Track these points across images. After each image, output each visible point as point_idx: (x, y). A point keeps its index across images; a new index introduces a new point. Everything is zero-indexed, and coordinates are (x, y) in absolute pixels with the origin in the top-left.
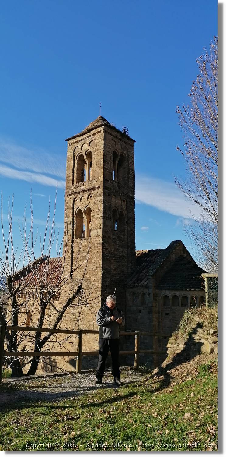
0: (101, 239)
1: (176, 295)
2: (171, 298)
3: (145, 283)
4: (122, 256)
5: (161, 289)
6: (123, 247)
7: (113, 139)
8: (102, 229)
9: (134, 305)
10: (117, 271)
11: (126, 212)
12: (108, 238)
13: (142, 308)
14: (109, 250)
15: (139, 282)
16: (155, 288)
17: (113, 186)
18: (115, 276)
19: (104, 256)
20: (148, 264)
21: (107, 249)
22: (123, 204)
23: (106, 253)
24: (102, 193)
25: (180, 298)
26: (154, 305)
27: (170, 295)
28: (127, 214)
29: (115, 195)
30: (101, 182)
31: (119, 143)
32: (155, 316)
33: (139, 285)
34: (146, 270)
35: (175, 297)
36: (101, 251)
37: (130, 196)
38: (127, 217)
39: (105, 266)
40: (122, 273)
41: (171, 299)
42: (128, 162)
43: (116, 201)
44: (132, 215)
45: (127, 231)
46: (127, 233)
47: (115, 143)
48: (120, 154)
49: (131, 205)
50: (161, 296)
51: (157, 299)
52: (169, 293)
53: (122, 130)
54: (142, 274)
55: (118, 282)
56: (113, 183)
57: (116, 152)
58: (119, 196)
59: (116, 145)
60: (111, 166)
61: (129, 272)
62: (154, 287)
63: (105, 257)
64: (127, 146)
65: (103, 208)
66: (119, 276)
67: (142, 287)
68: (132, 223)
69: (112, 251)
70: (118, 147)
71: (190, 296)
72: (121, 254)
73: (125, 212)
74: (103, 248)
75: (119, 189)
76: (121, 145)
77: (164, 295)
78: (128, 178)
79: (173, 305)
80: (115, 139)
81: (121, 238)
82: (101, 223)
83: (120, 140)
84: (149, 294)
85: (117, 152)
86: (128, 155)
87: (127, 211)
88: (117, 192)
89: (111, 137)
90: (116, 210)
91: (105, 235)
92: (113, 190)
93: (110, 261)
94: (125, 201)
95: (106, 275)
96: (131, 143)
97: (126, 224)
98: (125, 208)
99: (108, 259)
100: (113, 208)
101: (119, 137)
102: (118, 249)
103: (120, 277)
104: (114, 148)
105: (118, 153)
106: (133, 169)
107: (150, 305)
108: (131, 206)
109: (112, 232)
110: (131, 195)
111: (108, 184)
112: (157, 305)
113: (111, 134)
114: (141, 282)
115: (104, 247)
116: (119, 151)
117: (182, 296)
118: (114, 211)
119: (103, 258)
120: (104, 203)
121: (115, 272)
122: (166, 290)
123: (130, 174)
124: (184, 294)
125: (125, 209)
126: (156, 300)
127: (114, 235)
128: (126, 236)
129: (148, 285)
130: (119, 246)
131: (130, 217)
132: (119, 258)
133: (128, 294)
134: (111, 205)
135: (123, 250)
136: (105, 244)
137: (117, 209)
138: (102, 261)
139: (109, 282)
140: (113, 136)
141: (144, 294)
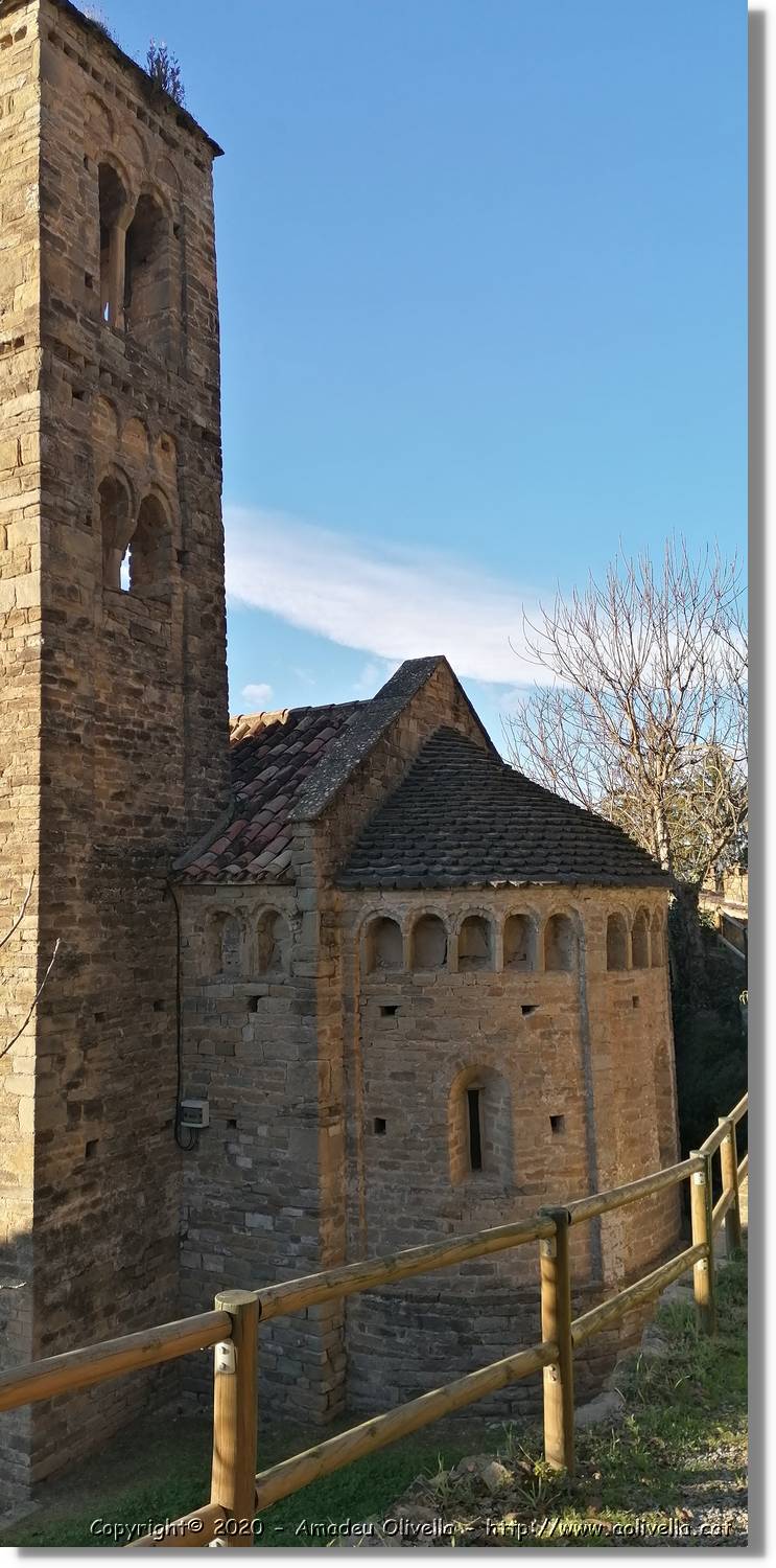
0: (37, 627)
1: (436, 913)
2: (406, 927)
3: (281, 861)
4: (155, 729)
5: (359, 888)
6: (162, 684)
7: (94, 96)
8: (36, 575)
9: (221, 971)
10: (128, 805)
11: (175, 501)
12: (77, 625)
13: (261, 989)
14: (84, 688)
15: (248, 855)
16: (327, 886)
17: (101, 349)
18: (119, 828)
19: (53, 722)
20: (292, 772)
21: (71, 684)
22: (159, 460)
23: (68, 708)
24: (37, 373)
25: (453, 930)
26: (325, 970)
27: (403, 914)
28: (183, 512)
29: (112, 404)
30: (31, 311)
31: (128, 129)
32: (328, 1023)
33: (247, 872)
34: (280, 800)
35: (428, 923)
36: (35, 693)
37: (195, 425)
38: (183, 534)
39: (56, 773)
40: (157, 817)
41: (407, 935)
42: (184, 242)
43: (119, 436)
44: (209, 525)
45: (185, 604)
46: (185, 612)
47: (111, 120)
48: (137, 191)
49: (202, 469)
50: (358, 921)
51: (339, 941)
52: (402, 907)
53: (143, 63)
54: (261, 817)
55: (134, 859)
56: (98, 334)
57: (115, 172)
58: (136, 411)
59: (112, 132)
60: (83, 237)
61: (195, 808)
62: (325, 877)
63: (61, 725)
64: (173, 159)
65: (44, 459)
66: (141, 830)
67: (263, 878)
68: (210, 563)
69: (102, 700)
70: (127, 148)
71: (500, 919)
72: (151, 715)
73: (169, 506)
74: (45, 679)
75: (138, 372)
76: (143, 141)
77: (374, 917)
78: (184, 327)
79: (417, 964)
80: (110, 100)
81: (153, 634)
82: (35, 538)
83: (134, 114)
84: (300, 914)
85: (119, 172)
86: (183, 209)
87: (182, 500)
88: (126, 388)
89: (84, 79)
90: (122, 488)
91: (59, 608)
92: (102, 370)
93: (92, 752)
94: (171, 444)
95: (64, 822)
96: (198, 150)
97: (176, 565)
98: (170, 482)
99: (77, 738)
100: (105, 473)
101: (133, 98)
102: (137, 693)
103: (147, 834)
104: (104, 147)
105: (128, 180)
106: (210, 291)
107: (302, 970)
108: (202, 478)
109: (98, 597)
110: (201, 421)
111: (71, 332)
112: (340, 965)
113: (84, 65)
114: (257, 855)
115: (50, 675)
116: (132, 171)
117: (462, 918)
118: (111, 492)
119: (50, 731)
120: (46, 428)
121: (120, 810)
122: (380, 888)
123: (196, 308)
124: (471, 909)
125: (170, 486)
126: (331, 943)
127: (111, 614)
128: (178, 629)
129: (296, 868)
130: (140, 677)
131: (200, 536)
132: (145, 737)
133: (187, 922)
134: (88, 448)
135: (163, 698)
136: (59, 657)
137: (129, 481)
138: (42, 749)
139: (82, 860)
140: (95, 75)
141: (273, 916)
